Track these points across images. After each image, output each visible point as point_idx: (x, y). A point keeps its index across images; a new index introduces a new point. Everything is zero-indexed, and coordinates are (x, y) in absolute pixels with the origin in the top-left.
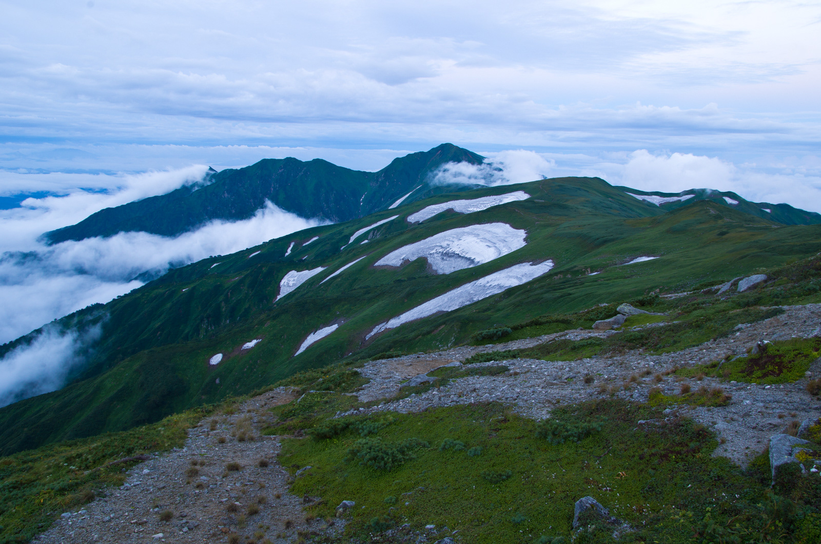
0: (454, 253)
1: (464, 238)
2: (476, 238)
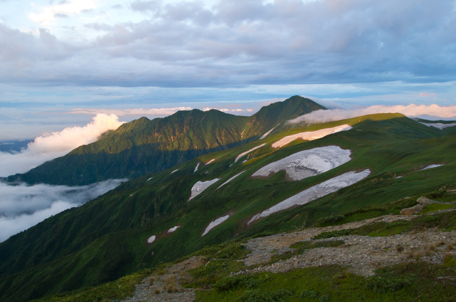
0: (303, 166)
1: (309, 156)
2: (318, 156)
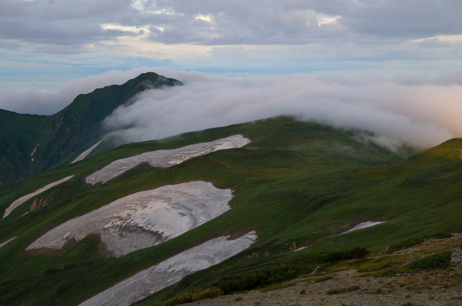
0: (136, 226)
2: (167, 204)
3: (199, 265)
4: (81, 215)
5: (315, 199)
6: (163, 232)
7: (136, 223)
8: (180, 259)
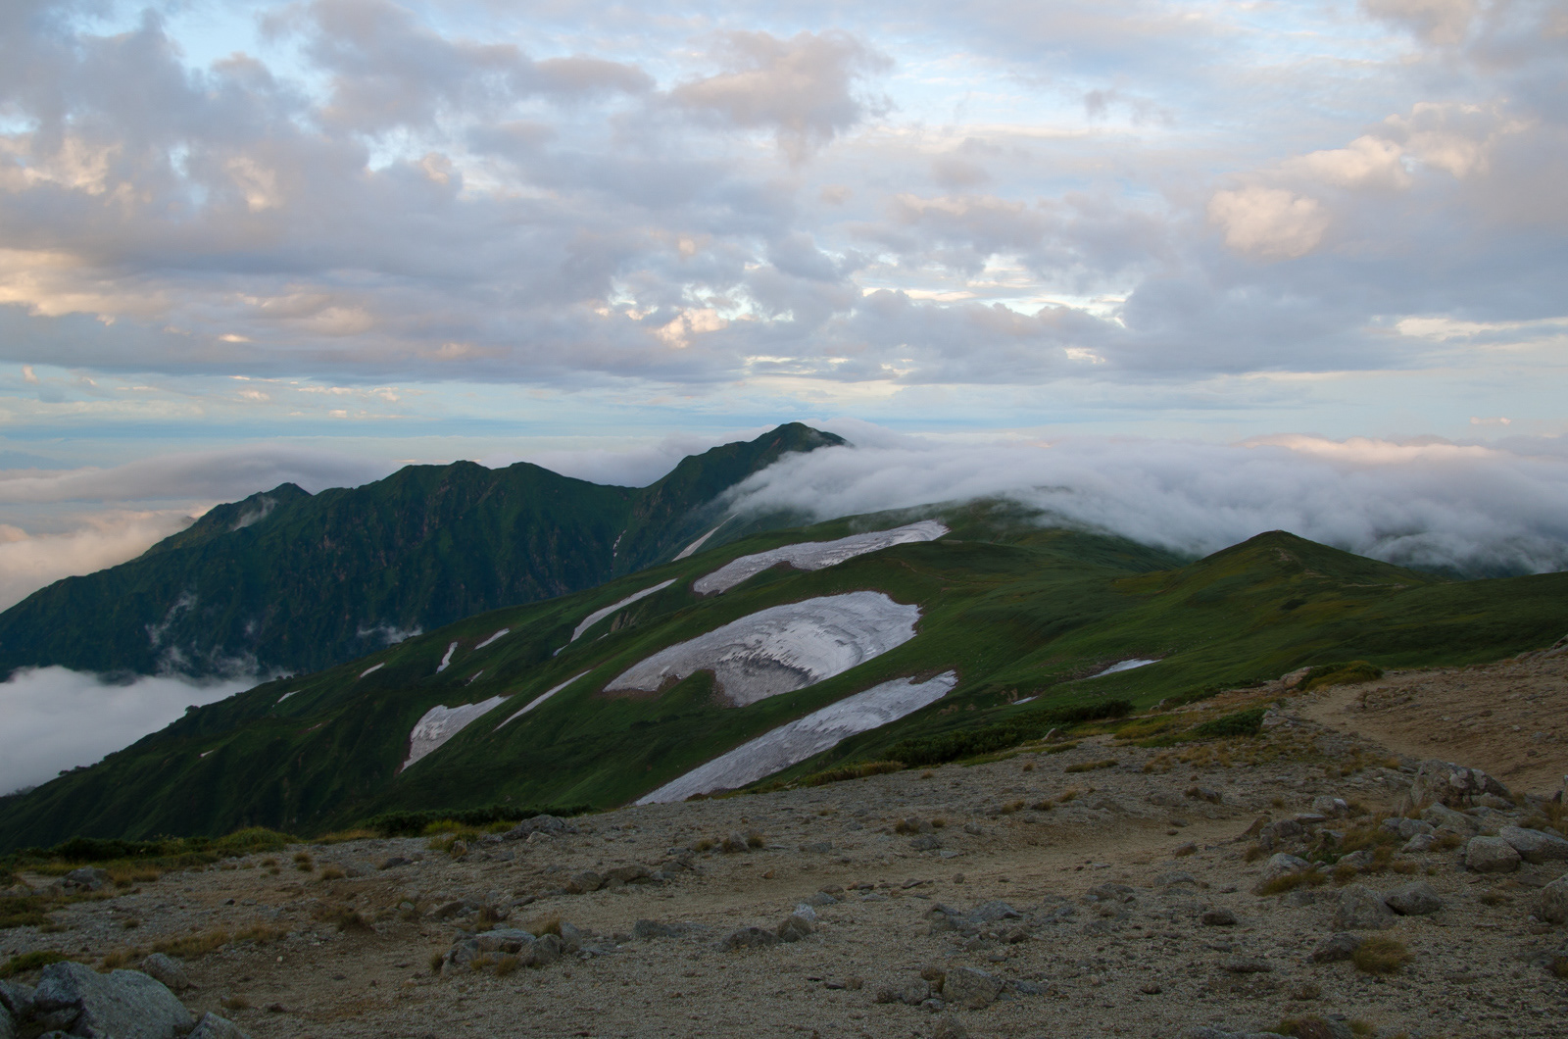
0: (769, 658)
1: (792, 626)
2: (817, 626)
3: (865, 722)
4: (686, 641)
5: (1049, 623)
6: (810, 670)
7: (770, 654)
8: (836, 712)
